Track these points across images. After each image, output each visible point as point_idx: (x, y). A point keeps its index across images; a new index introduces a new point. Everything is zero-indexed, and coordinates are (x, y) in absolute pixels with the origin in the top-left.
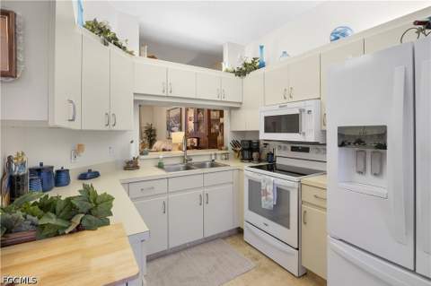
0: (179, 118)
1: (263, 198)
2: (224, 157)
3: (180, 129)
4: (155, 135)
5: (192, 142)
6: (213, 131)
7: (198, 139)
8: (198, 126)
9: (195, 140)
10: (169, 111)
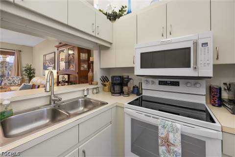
0: (53, 61)
1: (162, 149)
2: (95, 91)
3: (54, 68)
4: (34, 73)
5: (63, 77)
6: (82, 69)
7: (69, 75)
8: (69, 66)
9: (66, 77)
10: (45, 55)
